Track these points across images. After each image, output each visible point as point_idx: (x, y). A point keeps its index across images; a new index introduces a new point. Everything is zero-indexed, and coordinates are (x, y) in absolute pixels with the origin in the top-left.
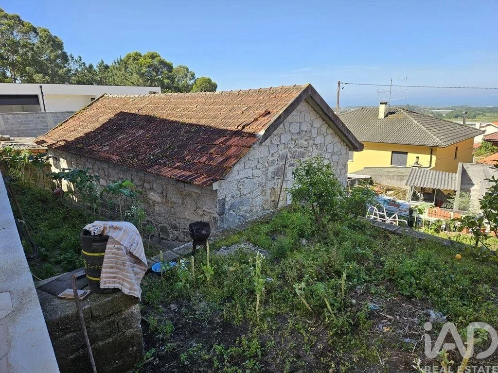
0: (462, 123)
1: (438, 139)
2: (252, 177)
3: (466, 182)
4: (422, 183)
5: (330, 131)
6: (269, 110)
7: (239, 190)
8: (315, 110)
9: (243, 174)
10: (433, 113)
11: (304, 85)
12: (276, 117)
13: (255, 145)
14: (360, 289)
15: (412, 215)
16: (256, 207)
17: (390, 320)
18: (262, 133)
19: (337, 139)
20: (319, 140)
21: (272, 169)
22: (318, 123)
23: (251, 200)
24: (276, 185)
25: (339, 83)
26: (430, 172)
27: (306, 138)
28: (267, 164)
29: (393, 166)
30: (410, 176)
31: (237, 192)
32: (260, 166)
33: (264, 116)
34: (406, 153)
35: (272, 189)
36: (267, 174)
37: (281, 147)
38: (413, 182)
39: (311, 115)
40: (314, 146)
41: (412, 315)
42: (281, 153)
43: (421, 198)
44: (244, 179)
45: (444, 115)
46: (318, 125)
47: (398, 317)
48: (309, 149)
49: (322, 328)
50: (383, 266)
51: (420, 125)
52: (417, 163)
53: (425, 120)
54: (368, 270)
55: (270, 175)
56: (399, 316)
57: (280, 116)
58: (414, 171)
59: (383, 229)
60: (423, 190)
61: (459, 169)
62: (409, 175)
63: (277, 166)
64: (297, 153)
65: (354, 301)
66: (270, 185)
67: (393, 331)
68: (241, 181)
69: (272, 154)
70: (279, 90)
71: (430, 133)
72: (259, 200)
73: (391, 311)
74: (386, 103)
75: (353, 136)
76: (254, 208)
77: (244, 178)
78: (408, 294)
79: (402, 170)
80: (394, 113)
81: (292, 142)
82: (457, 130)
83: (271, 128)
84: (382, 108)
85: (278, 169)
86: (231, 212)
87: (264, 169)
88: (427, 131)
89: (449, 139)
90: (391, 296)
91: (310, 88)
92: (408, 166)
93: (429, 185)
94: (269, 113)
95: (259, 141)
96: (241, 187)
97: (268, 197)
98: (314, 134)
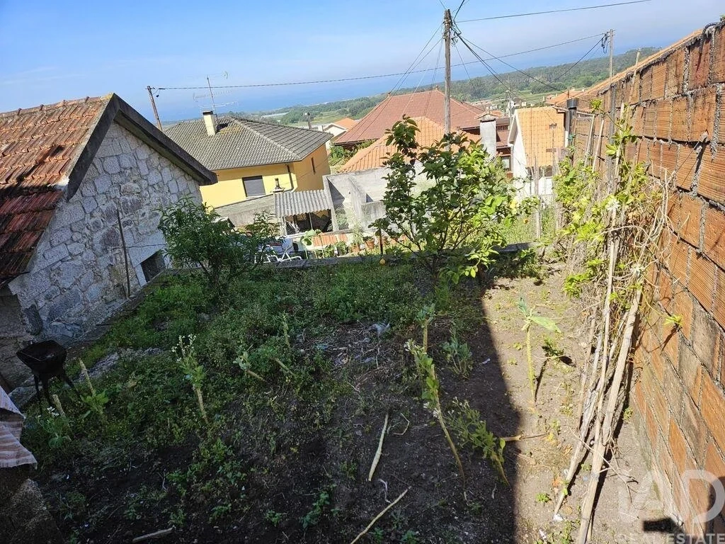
0: (307, 127)
1: (291, 152)
2: (70, 258)
3: (336, 196)
4: (293, 209)
5: (165, 163)
6: (58, 143)
7: (56, 284)
8: (133, 134)
9: (53, 258)
10: (265, 119)
11: (106, 97)
12: (79, 152)
13: (60, 204)
14: (301, 336)
15: (299, 250)
16: (93, 302)
17: (345, 351)
18: (64, 181)
19: (177, 173)
20: (154, 178)
21: (98, 236)
22: (144, 153)
23: (81, 295)
24: (114, 260)
25: (149, 89)
26: (296, 195)
27: (135, 178)
28: (88, 232)
29: (249, 197)
30: (276, 205)
31: (53, 288)
32: (76, 236)
33: (53, 155)
34: (260, 177)
35: (110, 268)
36: (92, 245)
37: (101, 199)
38: (282, 212)
39: (129, 141)
40: (150, 188)
41: (361, 337)
42: (104, 208)
43: (296, 230)
44: (58, 264)
45: (279, 121)
46: (146, 156)
47: (350, 345)
48: (144, 194)
49: (284, 392)
50: (312, 305)
51: (265, 137)
52: (278, 186)
53: (267, 129)
54: (300, 315)
55: (99, 247)
56: (351, 343)
57: (85, 150)
58: (278, 197)
59: (290, 268)
60: (295, 217)
61: (326, 184)
62: (274, 204)
63: (105, 231)
64: (130, 204)
65: (302, 350)
66: (104, 262)
67: (352, 359)
68: (54, 268)
69: (91, 214)
70: (61, 109)
71: (279, 146)
72: (95, 290)
73: (341, 343)
74: (211, 113)
75: (200, 165)
76: (90, 305)
77: (57, 262)
78: (348, 320)
79: (263, 200)
80: (225, 125)
81: (116, 188)
82: (306, 137)
83: (77, 171)
84: (208, 120)
85: (108, 235)
86: (55, 323)
87: (85, 240)
88: (276, 144)
89: (302, 149)
90: (334, 330)
91: (115, 100)
92: (268, 193)
93: (301, 211)
94: (60, 148)
95: (66, 196)
96: (57, 278)
97: (107, 281)
98: (144, 171)
